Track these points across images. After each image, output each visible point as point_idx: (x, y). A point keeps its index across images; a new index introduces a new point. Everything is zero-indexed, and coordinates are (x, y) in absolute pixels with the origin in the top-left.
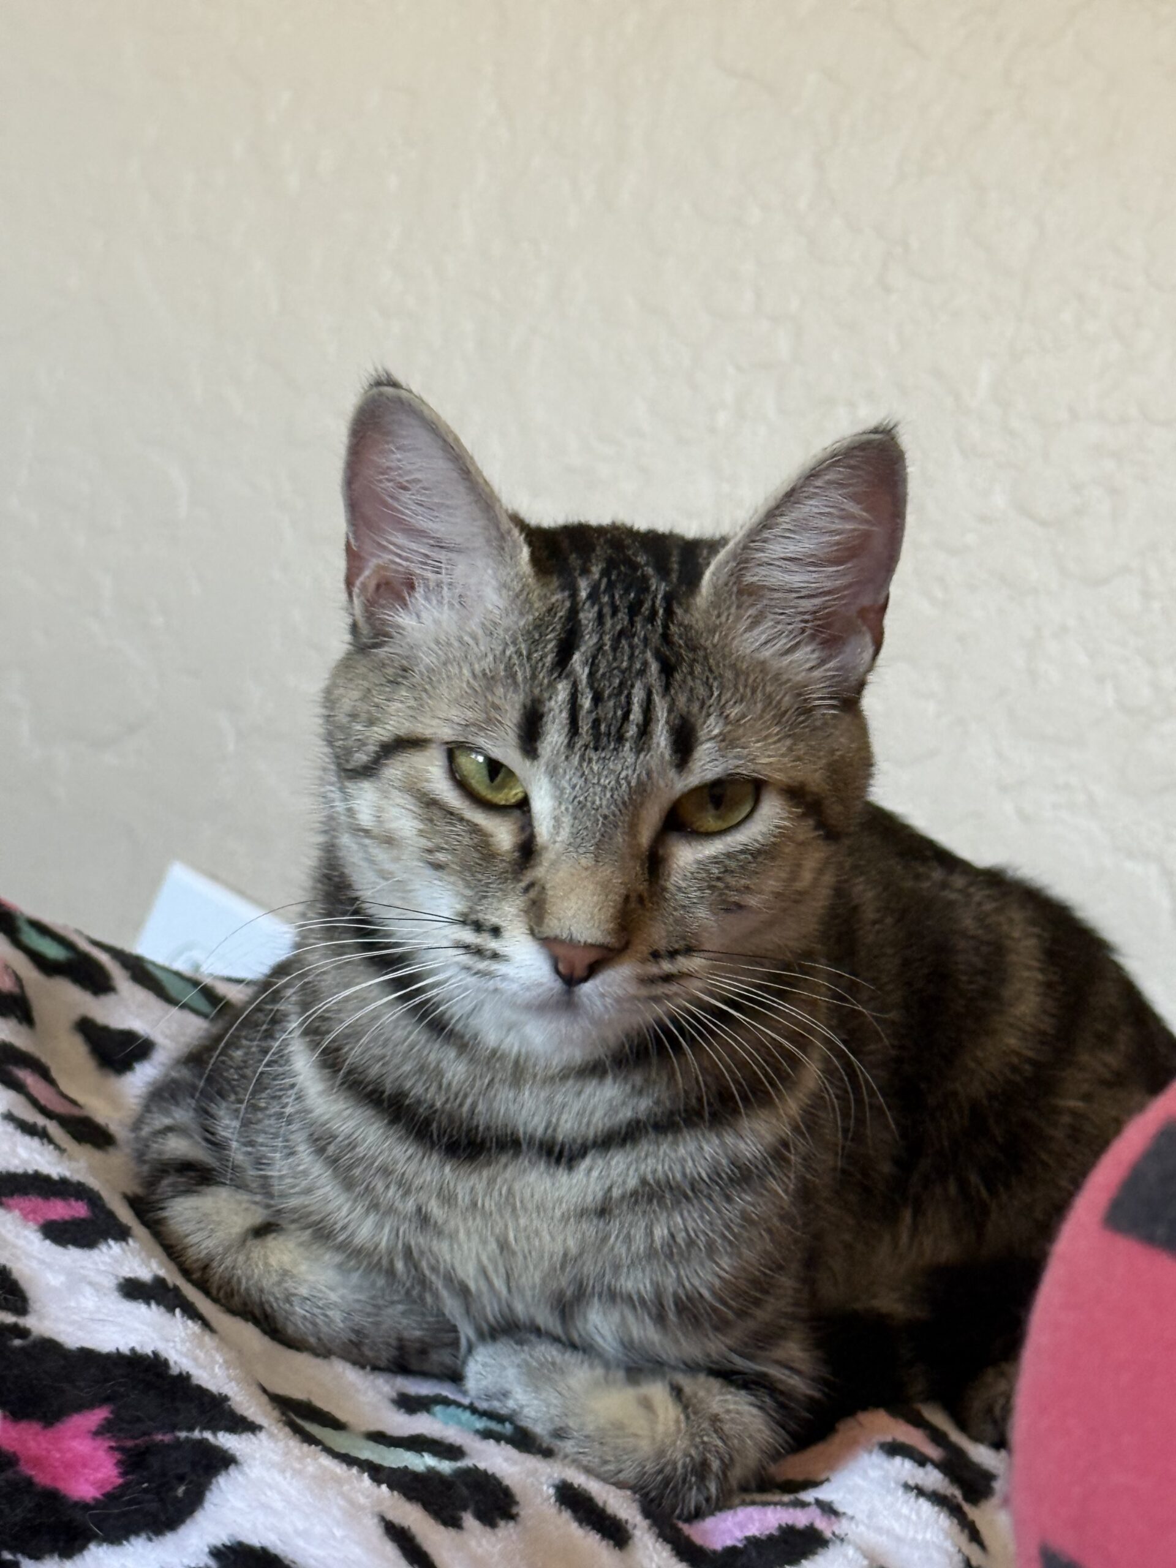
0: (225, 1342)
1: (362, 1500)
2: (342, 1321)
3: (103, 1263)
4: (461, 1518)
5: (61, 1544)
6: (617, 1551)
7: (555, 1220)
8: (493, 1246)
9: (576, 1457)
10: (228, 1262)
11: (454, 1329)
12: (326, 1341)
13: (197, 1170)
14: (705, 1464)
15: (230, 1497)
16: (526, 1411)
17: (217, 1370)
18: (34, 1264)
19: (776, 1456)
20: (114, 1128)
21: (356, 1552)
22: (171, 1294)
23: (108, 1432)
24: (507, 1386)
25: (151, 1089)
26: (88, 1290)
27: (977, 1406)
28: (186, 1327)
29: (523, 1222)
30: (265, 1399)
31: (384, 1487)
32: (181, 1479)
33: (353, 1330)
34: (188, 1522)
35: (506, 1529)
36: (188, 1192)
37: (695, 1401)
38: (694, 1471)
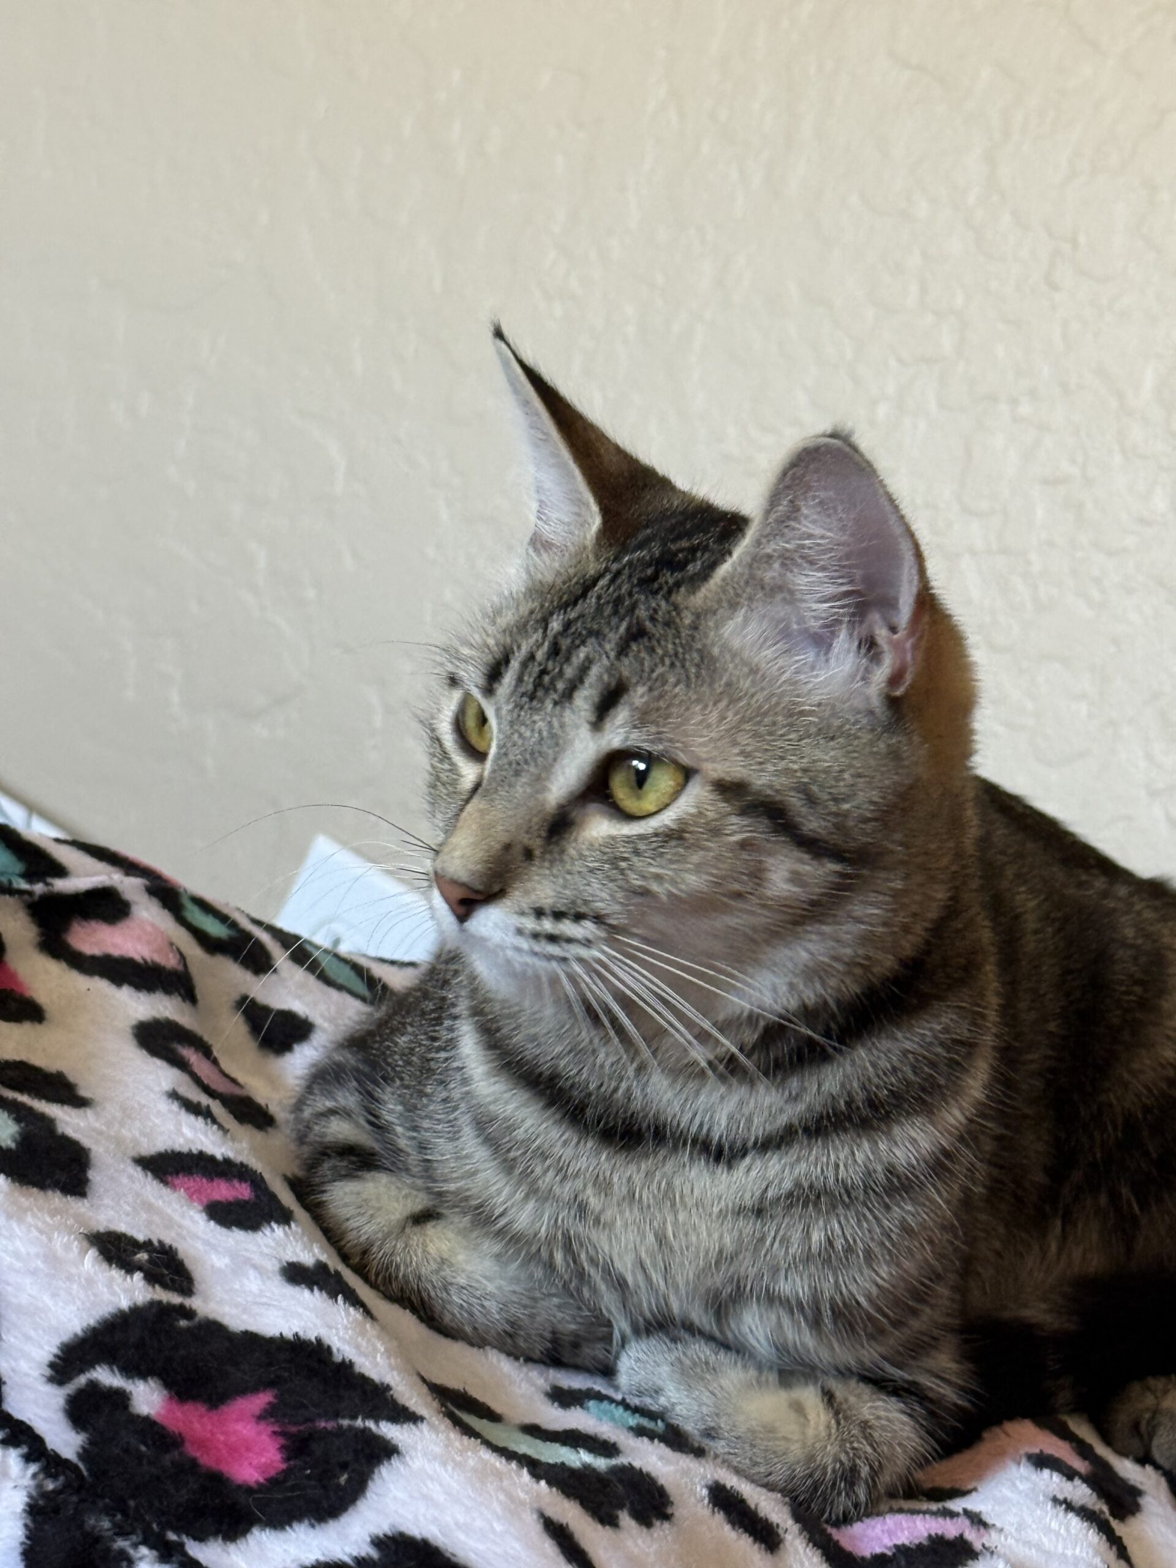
0: (387, 1331)
1: (522, 1495)
2: (499, 1313)
3: (267, 1246)
4: (617, 1517)
5: (225, 1527)
6: (769, 1556)
7: (714, 1217)
8: (651, 1238)
9: (726, 1457)
10: (387, 1248)
11: (609, 1324)
12: (481, 1331)
13: (358, 1155)
14: (854, 1469)
15: (392, 1486)
16: (678, 1408)
17: (378, 1359)
18: (199, 1245)
19: (922, 1462)
20: (274, 1109)
21: (516, 1547)
22: (332, 1281)
23: (272, 1416)
24: (660, 1383)
25: (313, 1070)
26: (252, 1273)
27: (1122, 1419)
28: (348, 1314)
29: (681, 1217)
30: (425, 1389)
31: (543, 1483)
32: (344, 1466)
33: (508, 1321)
34: (351, 1510)
35: (661, 1529)
36: (349, 1176)
37: (845, 1406)
38: (844, 1477)
